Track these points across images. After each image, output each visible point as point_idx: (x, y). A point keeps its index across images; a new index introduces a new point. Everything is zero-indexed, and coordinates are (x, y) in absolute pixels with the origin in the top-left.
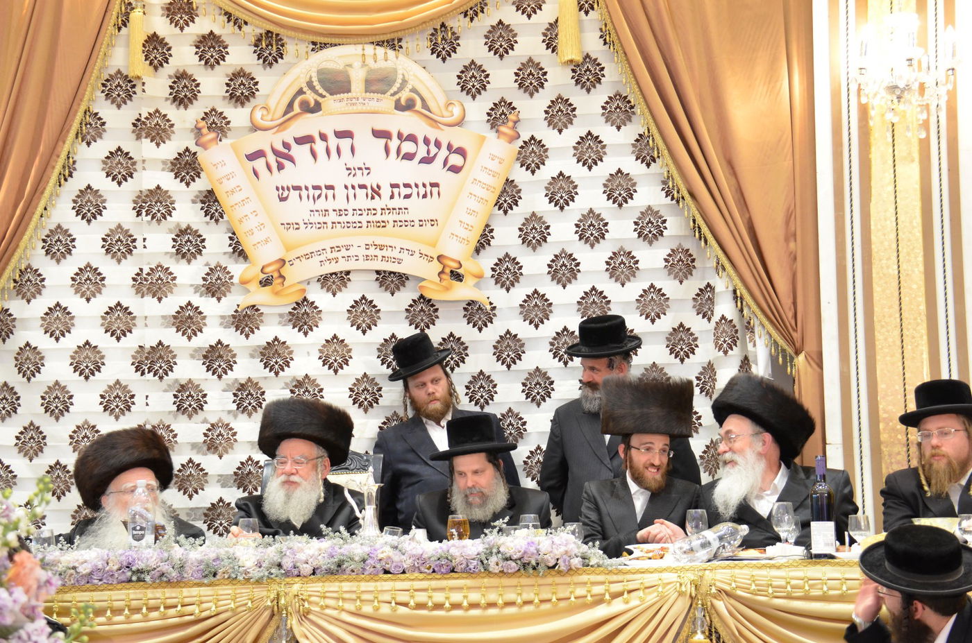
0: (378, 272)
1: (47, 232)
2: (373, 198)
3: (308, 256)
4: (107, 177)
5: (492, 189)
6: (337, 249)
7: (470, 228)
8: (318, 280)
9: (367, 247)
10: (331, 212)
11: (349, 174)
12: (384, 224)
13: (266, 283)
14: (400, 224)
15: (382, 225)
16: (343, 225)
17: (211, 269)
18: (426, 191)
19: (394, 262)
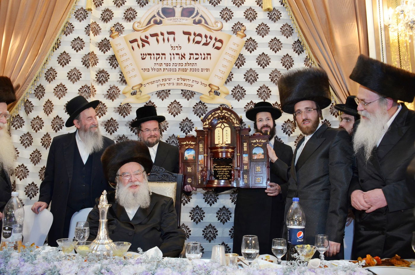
0: (182, 90)
1: (47, 70)
2: (182, 59)
3: (152, 83)
4: (72, 48)
5: (234, 57)
6: (165, 80)
7: (224, 73)
8: (156, 94)
9: (178, 79)
10: (163, 64)
11: (172, 49)
12: (186, 70)
13: (134, 94)
14: (193, 70)
15: (185, 70)
16: (168, 70)
17: (111, 88)
18: (205, 57)
19: (189, 86)
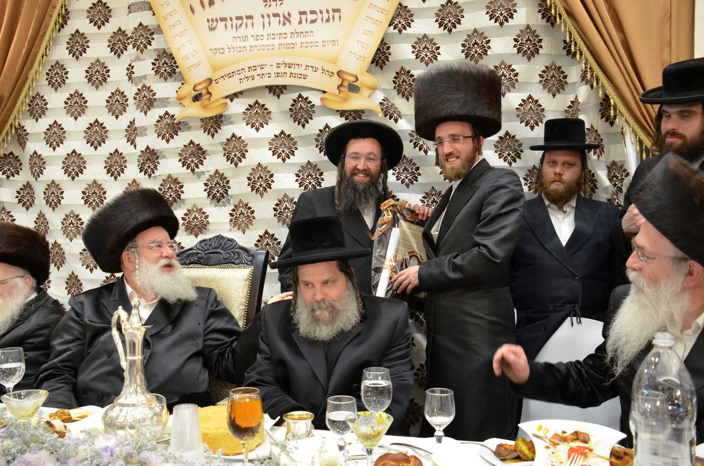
2: (284, 24)
3: (230, 75)
5: (386, 12)
6: (253, 68)
7: (366, 47)
9: (278, 65)
10: (250, 38)
11: (266, 5)
13: (196, 98)
14: (306, 45)
15: (291, 46)
16: (259, 48)
18: (329, 16)
19: (300, 78)
